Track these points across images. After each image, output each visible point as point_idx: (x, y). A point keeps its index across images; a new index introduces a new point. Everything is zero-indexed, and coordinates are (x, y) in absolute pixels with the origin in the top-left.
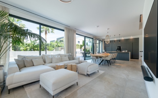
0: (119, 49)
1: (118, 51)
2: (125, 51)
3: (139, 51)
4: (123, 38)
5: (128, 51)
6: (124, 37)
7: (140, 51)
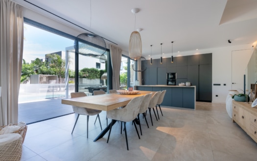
0: (173, 79)
1: (170, 83)
2: (185, 83)
3: (213, 83)
4: (179, 55)
5: (191, 85)
6: (181, 50)
7: (214, 85)
